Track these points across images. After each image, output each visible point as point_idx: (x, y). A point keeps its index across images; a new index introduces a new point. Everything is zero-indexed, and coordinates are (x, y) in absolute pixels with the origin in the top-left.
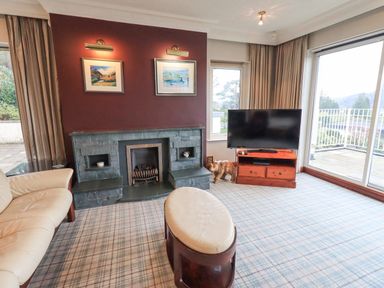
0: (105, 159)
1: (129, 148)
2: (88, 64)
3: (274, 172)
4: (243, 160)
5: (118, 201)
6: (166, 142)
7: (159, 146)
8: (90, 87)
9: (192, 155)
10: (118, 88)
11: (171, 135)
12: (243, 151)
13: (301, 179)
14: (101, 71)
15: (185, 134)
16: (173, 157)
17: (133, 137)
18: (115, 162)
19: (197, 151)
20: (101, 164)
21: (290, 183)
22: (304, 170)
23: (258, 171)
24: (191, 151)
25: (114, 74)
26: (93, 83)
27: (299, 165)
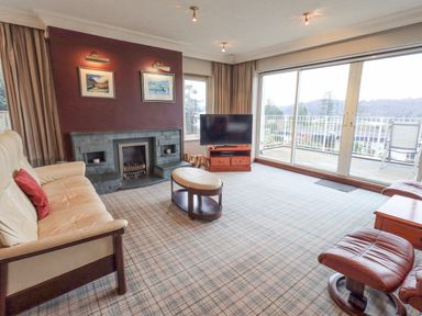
0: (101, 155)
1: (121, 146)
2: (84, 72)
3: (236, 160)
4: (213, 154)
5: (119, 189)
6: (152, 141)
7: (146, 144)
8: (85, 93)
9: (173, 151)
10: (111, 94)
11: (157, 135)
12: (213, 147)
13: (255, 166)
14: (95, 79)
15: (167, 134)
16: (158, 154)
17: (125, 136)
18: (110, 159)
19: (178, 148)
20: (97, 161)
21: (247, 168)
22: (256, 161)
23: (225, 160)
24: (172, 148)
25: (107, 82)
26: (89, 89)
27: (253, 156)
